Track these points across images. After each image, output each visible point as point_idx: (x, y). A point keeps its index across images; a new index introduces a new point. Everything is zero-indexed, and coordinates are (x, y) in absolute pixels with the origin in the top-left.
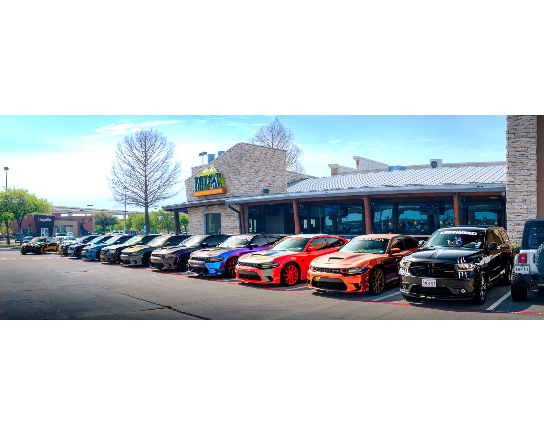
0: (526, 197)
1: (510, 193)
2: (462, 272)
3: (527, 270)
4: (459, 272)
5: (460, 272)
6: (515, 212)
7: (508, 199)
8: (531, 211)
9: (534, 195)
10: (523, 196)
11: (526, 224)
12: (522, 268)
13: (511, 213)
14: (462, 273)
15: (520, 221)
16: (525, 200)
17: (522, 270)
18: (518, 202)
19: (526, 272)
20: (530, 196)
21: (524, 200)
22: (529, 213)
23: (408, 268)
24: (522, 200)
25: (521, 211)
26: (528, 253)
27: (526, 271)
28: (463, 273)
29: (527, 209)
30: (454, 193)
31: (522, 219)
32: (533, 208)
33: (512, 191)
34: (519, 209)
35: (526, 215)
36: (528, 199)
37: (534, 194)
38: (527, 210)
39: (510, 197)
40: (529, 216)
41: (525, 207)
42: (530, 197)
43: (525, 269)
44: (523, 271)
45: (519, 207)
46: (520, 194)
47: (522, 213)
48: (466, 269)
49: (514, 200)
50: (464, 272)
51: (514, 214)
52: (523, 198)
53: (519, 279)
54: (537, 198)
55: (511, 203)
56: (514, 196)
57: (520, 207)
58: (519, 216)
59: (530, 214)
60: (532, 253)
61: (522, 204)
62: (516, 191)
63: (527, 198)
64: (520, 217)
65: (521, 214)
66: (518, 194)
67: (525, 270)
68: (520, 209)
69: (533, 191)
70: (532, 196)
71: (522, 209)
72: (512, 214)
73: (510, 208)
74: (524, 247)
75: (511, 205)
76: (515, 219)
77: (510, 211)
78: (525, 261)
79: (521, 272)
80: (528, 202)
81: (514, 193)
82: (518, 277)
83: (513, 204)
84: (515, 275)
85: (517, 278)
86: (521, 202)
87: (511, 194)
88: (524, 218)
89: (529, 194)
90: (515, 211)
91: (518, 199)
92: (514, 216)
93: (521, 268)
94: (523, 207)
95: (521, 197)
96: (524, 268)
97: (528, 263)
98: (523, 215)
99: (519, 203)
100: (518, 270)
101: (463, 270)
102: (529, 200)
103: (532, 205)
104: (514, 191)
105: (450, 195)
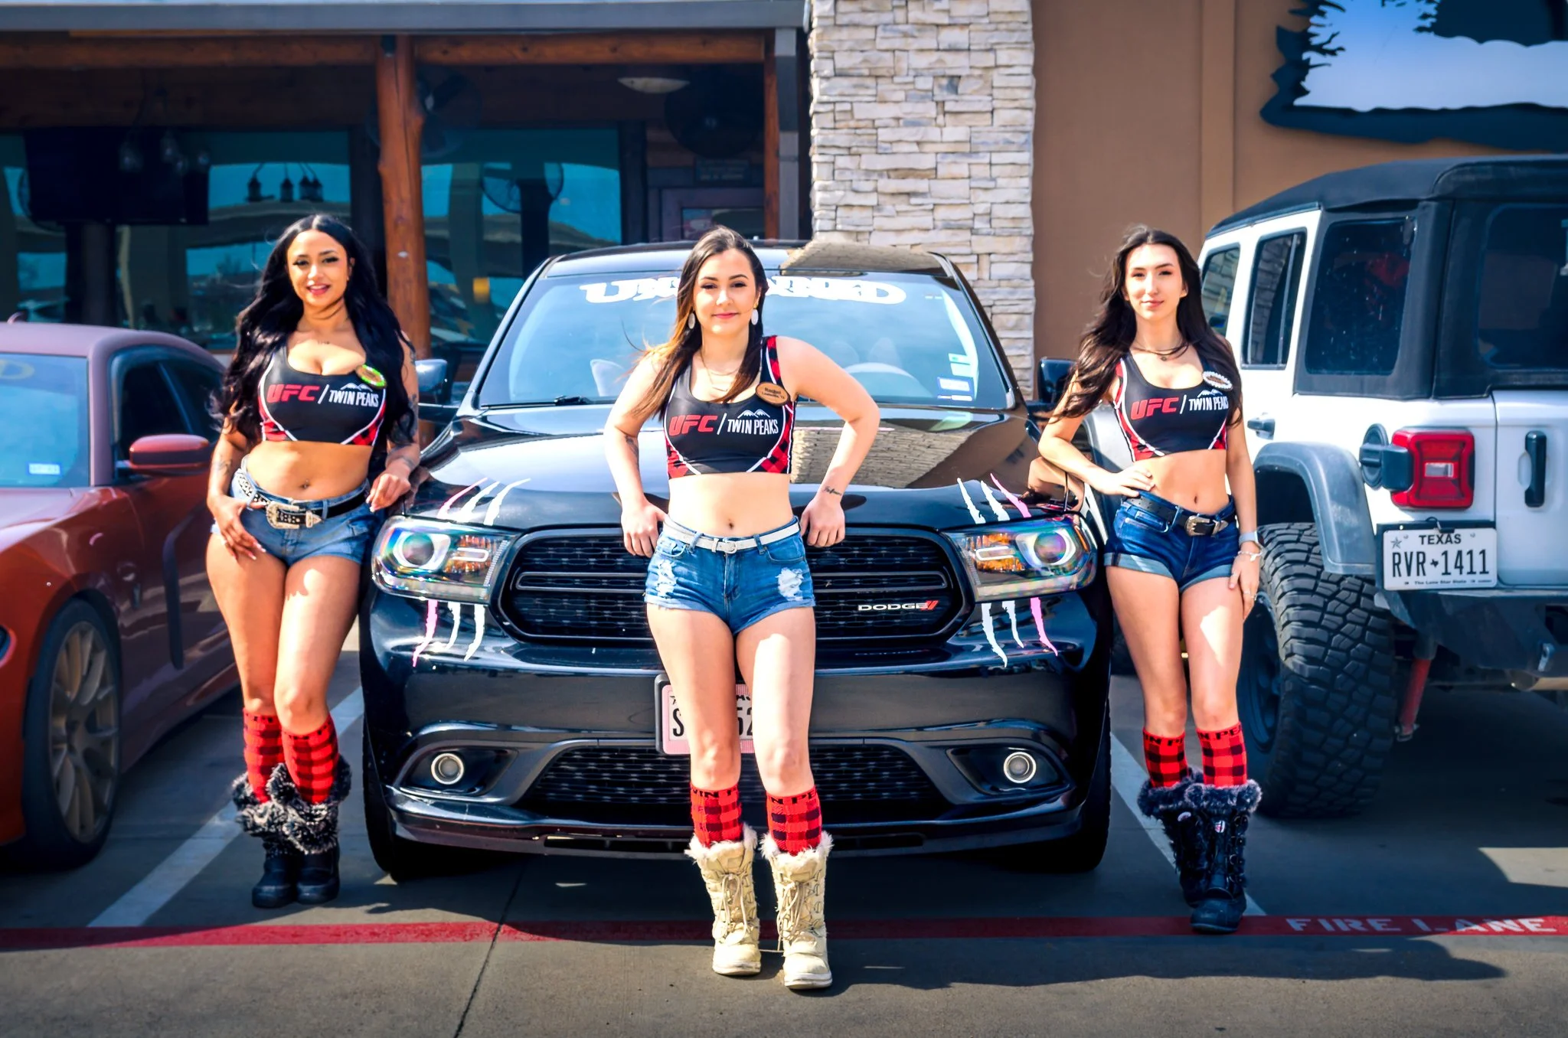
0: (957, 63)
1: (844, 34)
2: (1005, 605)
3: (1478, 567)
4: (986, 608)
5: (996, 603)
6: (880, 173)
7: (827, 78)
8: (996, 158)
9: (1020, 45)
10: (936, 56)
11: (1450, 188)
12: (1442, 548)
13: (848, 175)
14: (1005, 612)
15: (915, 233)
16: (953, 83)
17: (1435, 563)
18: (901, 96)
19: (1468, 580)
20: (991, 55)
21: (945, 82)
22: (984, 171)
23: (483, 593)
24: (929, 86)
25: (926, 162)
26: (1483, 426)
27: (1472, 572)
28: (1017, 611)
29: (969, 150)
30: (388, 41)
31: (926, 221)
32: (1008, 136)
33: (858, 18)
34: (906, 148)
35: (961, 188)
36: (977, 72)
37: (1016, 37)
38: (963, 154)
39: (843, 61)
40: (983, 196)
41: (955, 132)
42: (988, 60)
43: (1466, 559)
44: (1446, 573)
45: (906, 133)
46: (915, 44)
47: (933, 173)
48: (1027, 573)
49: (870, 82)
50: (1023, 604)
51: (868, 186)
52: (940, 72)
53: (1357, 641)
54: (1037, 70)
55: (847, 107)
56: (873, 55)
57: (914, 130)
58: (909, 194)
59: (991, 184)
60: (1514, 425)
61: (931, 110)
62: (887, 17)
63: (963, 72)
64: (914, 200)
65: (922, 185)
66: (898, 43)
67: (1467, 568)
68: (915, 148)
69: (1009, 18)
70: (1003, 57)
71: (927, 148)
72: (855, 185)
73: (841, 138)
74: (1445, 377)
75: (852, 124)
76: (879, 222)
77: (842, 162)
78: (1462, 489)
79: (1431, 579)
80: (972, 97)
81: (869, 34)
82: (1346, 622)
83: (863, 111)
84: (1323, 610)
85: (1337, 631)
86: (927, 95)
87: (846, 46)
88: (942, 213)
89: (980, 39)
90: (883, 163)
91: (896, 80)
92: (872, 200)
93: (1434, 552)
94: (933, 133)
95: (922, 61)
96: (1453, 549)
97: (1480, 508)
98: (938, 186)
99: (907, 107)
100: (1403, 567)
101: (1014, 588)
102: (981, 82)
103: (1002, 116)
104: (872, 19)
105: (348, 54)
